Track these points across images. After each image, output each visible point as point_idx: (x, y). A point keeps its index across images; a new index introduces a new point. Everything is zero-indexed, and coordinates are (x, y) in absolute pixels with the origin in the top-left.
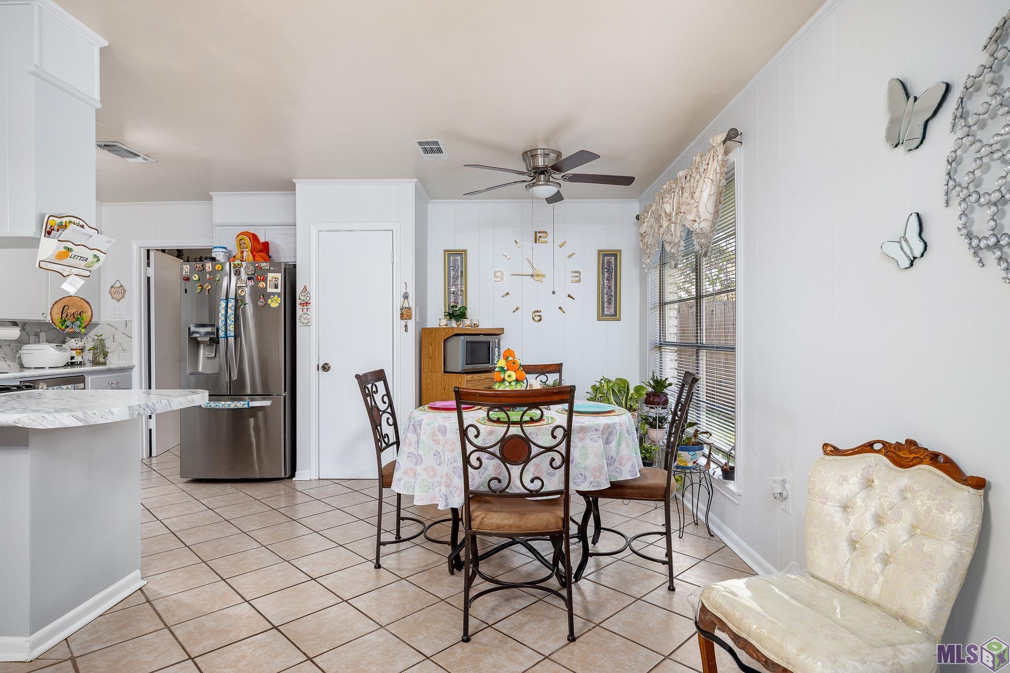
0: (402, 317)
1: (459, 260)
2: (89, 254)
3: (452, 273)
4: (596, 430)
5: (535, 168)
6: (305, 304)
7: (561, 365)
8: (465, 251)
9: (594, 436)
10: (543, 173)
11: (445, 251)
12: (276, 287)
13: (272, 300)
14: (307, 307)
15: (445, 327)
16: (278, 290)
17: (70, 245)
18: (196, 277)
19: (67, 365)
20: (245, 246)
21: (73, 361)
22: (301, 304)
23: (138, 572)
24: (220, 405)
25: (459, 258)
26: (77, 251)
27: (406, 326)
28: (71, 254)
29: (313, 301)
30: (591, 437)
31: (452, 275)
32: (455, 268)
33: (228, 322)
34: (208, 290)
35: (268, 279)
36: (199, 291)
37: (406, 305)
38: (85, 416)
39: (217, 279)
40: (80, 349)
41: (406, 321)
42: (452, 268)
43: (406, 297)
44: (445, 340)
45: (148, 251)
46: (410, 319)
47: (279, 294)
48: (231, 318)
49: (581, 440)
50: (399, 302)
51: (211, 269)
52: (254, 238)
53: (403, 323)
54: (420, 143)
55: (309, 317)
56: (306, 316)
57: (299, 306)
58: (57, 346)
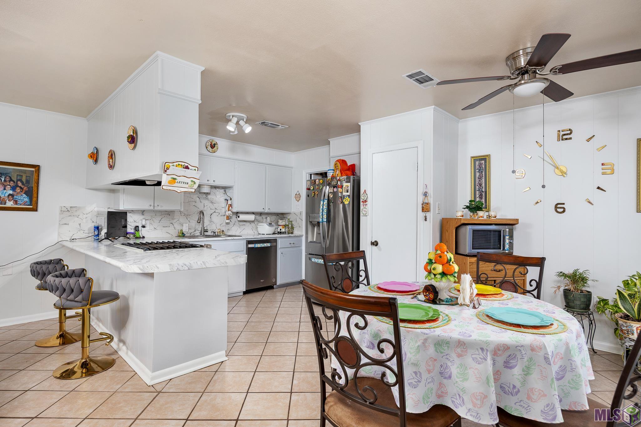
0: (423, 210)
1: (484, 164)
2: (189, 181)
3: (478, 174)
4: (482, 349)
5: (518, 69)
6: (365, 202)
7: (543, 259)
8: (489, 156)
9: (478, 357)
10: (526, 72)
11: (472, 157)
12: (348, 192)
13: (346, 199)
14: (365, 204)
15: (460, 217)
16: (348, 194)
17: (175, 177)
18: (312, 189)
19: (274, 233)
20: (338, 168)
21: (281, 231)
22: (362, 202)
23: (223, 352)
24: (319, 261)
25: (483, 162)
26: (179, 179)
27: (426, 217)
28: (176, 181)
29: (369, 200)
30: (473, 356)
31: (477, 176)
32: (480, 170)
33: (324, 213)
34: (317, 194)
35: (344, 187)
36: (313, 195)
37: (426, 201)
38: (143, 268)
39: (320, 188)
40: (284, 226)
41: (426, 213)
42: (477, 171)
43: (425, 194)
44: (457, 229)
45: (311, 175)
46: (428, 211)
47: (349, 196)
48: (325, 211)
49: (459, 356)
50: (421, 199)
51: (318, 183)
52: (343, 162)
53: (424, 214)
54: (410, 76)
55: (366, 210)
56: (365, 209)
57: (361, 203)
58: (269, 224)
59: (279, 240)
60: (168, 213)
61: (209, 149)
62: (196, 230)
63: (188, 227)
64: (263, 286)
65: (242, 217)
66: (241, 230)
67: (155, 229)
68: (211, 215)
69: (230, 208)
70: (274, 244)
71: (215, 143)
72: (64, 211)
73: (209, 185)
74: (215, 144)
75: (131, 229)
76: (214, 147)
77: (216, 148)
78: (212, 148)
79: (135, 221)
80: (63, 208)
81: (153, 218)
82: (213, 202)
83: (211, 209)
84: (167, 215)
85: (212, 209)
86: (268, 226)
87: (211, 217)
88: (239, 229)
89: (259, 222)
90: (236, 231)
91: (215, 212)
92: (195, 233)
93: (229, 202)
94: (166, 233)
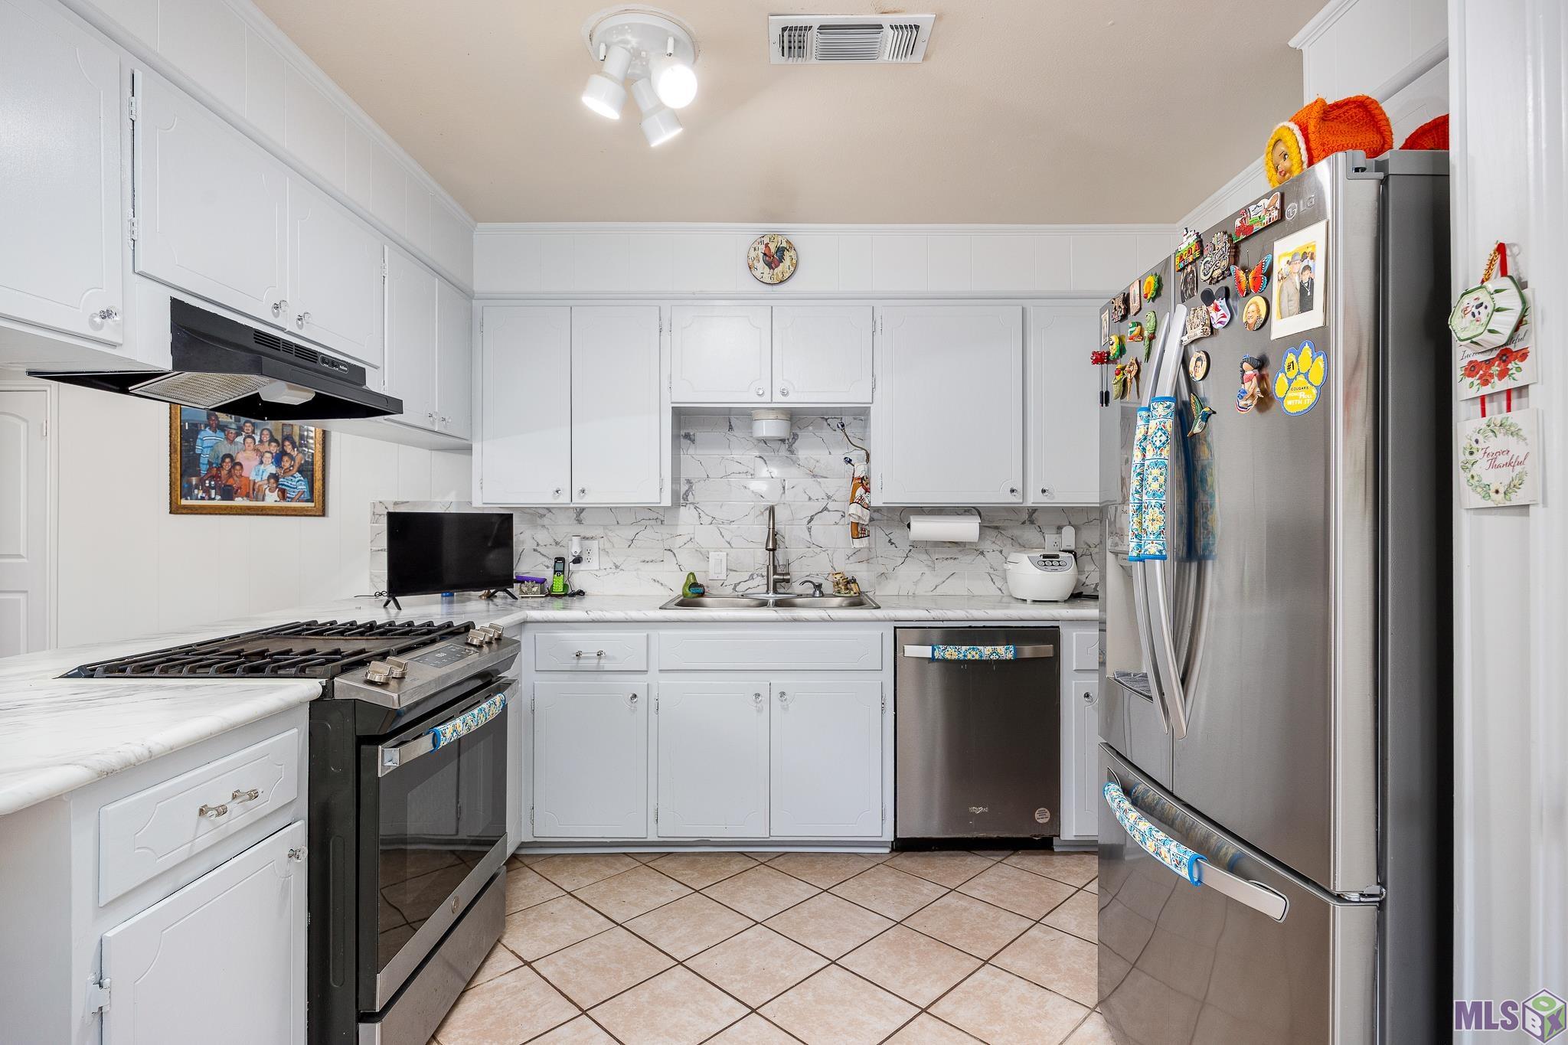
6: (1495, 370)
13: (1291, 374)
22: (1472, 369)
33: (1146, 497)
36: (1120, 389)
47: (1319, 339)
48: (1150, 479)
56: (1500, 443)
57: (1464, 389)
58: (1045, 557)
59: (1074, 634)
60: (655, 516)
61: (760, 270)
62: (755, 576)
63: (724, 561)
64: (981, 835)
65: (923, 528)
66: (939, 580)
67: (617, 567)
68: (809, 522)
69: (860, 491)
70: (1046, 650)
71: (784, 245)
72: (380, 515)
73: (773, 409)
74: (781, 251)
75: (548, 567)
76: (781, 259)
77: (787, 262)
78: (771, 268)
79: (557, 543)
80: (378, 506)
81: (610, 534)
82: (817, 471)
83: (810, 499)
84: (654, 522)
85: (813, 498)
86: (1037, 565)
87: (809, 529)
88: (927, 573)
89: (1024, 547)
90: (916, 583)
91: (825, 509)
92: (750, 584)
93: (860, 471)
94: (652, 582)
